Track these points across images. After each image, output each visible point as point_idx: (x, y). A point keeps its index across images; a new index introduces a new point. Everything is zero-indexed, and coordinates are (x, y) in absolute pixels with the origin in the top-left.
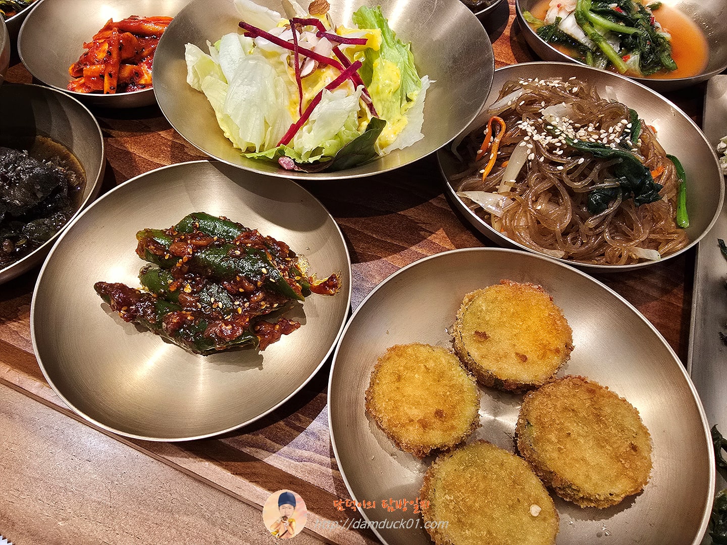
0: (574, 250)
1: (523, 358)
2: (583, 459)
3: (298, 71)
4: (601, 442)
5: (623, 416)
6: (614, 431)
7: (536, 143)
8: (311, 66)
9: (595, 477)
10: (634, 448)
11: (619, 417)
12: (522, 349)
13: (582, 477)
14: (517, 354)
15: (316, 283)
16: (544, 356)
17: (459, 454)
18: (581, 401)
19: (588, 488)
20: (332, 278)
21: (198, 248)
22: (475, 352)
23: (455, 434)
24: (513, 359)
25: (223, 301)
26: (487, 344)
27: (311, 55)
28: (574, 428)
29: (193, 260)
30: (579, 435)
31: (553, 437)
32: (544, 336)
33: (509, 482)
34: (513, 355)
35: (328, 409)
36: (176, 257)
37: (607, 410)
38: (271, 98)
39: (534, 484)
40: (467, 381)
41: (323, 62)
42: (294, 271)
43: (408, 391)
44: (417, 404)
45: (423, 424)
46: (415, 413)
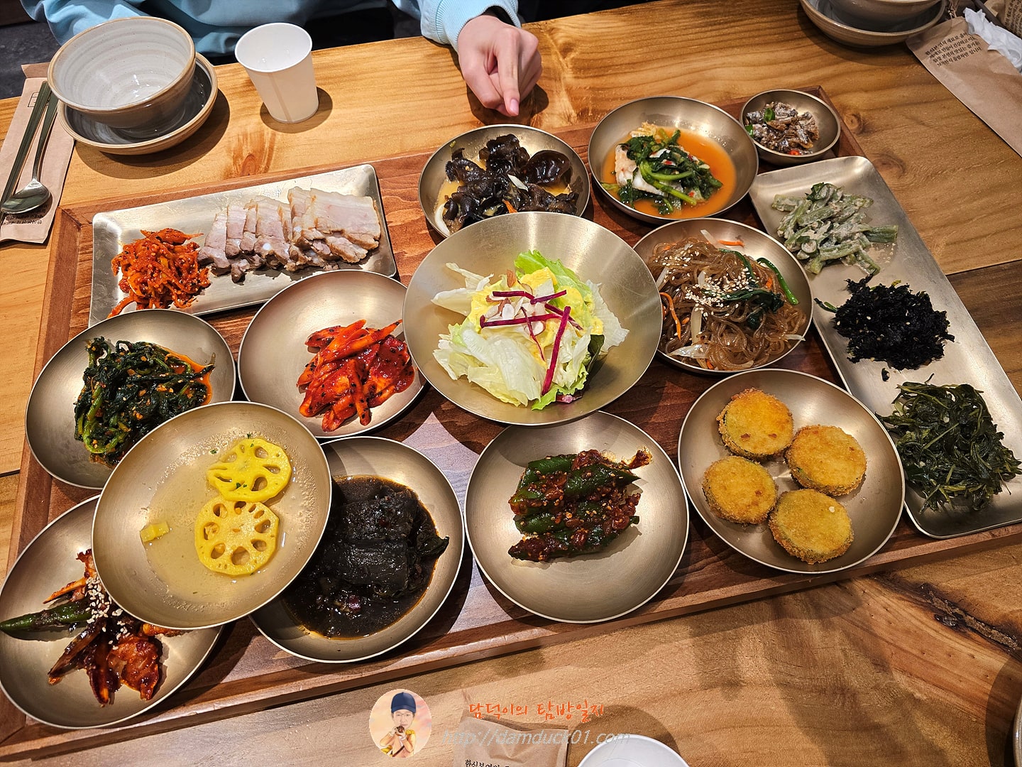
1: (774, 436)
2: (836, 470)
3: (532, 333)
4: (836, 456)
5: (837, 436)
6: (839, 447)
7: (705, 306)
8: (538, 327)
9: (846, 476)
10: (852, 449)
11: (836, 437)
12: (769, 431)
13: (841, 479)
14: (769, 435)
15: (629, 462)
16: (783, 428)
17: (780, 507)
18: (814, 440)
19: (846, 483)
22: (748, 448)
23: (772, 498)
24: (770, 440)
26: (751, 439)
27: (535, 318)
28: (820, 457)
30: (825, 459)
31: (815, 468)
32: (775, 416)
33: (812, 505)
34: (767, 437)
37: (829, 438)
39: (823, 498)
40: (757, 467)
41: (544, 319)
43: (734, 491)
44: (744, 495)
45: (755, 503)
46: (747, 501)
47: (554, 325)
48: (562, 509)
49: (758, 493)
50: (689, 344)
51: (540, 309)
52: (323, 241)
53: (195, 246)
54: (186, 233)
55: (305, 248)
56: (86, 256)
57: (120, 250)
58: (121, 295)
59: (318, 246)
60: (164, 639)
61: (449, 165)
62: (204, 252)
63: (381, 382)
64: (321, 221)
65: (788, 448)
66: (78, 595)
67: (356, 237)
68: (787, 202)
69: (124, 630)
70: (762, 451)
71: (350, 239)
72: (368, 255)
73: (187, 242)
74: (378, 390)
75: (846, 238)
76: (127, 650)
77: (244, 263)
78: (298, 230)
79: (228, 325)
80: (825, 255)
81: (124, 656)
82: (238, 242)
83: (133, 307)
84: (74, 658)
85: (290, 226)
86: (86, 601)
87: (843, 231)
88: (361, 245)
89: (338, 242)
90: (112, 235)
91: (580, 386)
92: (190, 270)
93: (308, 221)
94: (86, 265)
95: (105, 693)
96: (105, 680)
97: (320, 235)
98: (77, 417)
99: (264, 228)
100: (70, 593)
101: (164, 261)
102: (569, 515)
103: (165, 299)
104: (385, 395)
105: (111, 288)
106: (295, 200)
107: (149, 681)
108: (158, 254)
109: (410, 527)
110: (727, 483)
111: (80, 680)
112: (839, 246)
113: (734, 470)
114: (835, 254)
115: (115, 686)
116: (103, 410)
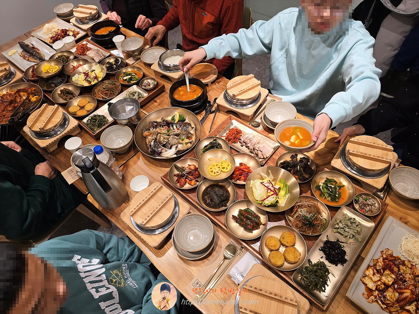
0: (301, 230)
2: (290, 256)
3: (267, 191)
4: (293, 255)
7: (299, 213)
8: (269, 191)
10: (297, 257)
11: (297, 253)
13: (290, 258)
14: (287, 242)
15: (263, 223)
17: (275, 251)
18: (293, 250)
20: (265, 224)
21: (247, 215)
22: (282, 240)
25: (249, 223)
26: (284, 239)
27: (270, 189)
28: (290, 252)
29: (247, 216)
30: (291, 254)
32: (292, 241)
33: (280, 256)
35: (260, 241)
36: (244, 215)
38: (263, 194)
39: (283, 258)
40: (280, 243)
41: (271, 190)
42: (260, 221)
43: (271, 242)
44: (272, 244)
45: (272, 246)
46: (271, 245)
47: (272, 193)
48: (245, 217)
49: (274, 246)
50: (292, 217)
51: (272, 189)
52: (258, 151)
53: (241, 136)
54: (242, 133)
55: (254, 150)
56: (227, 125)
57: (231, 128)
58: (225, 135)
59: (256, 151)
60: (187, 183)
61: (293, 155)
62: (241, 138)
63: (243, 178)
64: (260, 147)
65: (288, 247)
66: (184, 169)
67: (263, 154)
68: (347, 216)
69: (185, 177)
70: (283, 242)
71: (262, 154)
72: (262, 159)
73: (241, 134)
74: (241, 179)
75: (347, 232)
76: (183, 180)
77: (245, 144)
78: (256, 146)
79: (233, 151)
80: (339, 230)
81: (182, 180)
82: (247, 140)
83: (224, 138)
84: (177, 175)
85: (256, 144)
86: (184, 170)
87: (347, 230)
88: (263, 156)
89: (259, 153)
90: (233, 125)
91: (267, 205)
92: (237, 139)
93: (258, 146)
94: (226, 126)
95: (177, 182)
96: (178, 181)
97: (258, 150)
98: (204, 147)
99: (252, 142)
100: (184, 168)
101: (234, 135)
102: (245, 220)
103: (229, 141)
104: (242, 180)
105: (225, 132)
106: (260, 141)
107: (181, 186)
108: (234, 133)
109: (224, 199)
110: (272, 240)
111: (176, 178)
112: (344, 232)
113: (275, 240)
114: (342, 232)
115: (178, 183)
116: (207, 149)
